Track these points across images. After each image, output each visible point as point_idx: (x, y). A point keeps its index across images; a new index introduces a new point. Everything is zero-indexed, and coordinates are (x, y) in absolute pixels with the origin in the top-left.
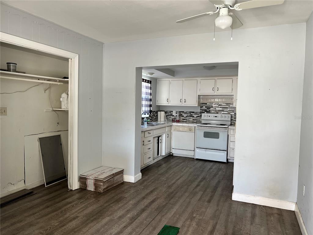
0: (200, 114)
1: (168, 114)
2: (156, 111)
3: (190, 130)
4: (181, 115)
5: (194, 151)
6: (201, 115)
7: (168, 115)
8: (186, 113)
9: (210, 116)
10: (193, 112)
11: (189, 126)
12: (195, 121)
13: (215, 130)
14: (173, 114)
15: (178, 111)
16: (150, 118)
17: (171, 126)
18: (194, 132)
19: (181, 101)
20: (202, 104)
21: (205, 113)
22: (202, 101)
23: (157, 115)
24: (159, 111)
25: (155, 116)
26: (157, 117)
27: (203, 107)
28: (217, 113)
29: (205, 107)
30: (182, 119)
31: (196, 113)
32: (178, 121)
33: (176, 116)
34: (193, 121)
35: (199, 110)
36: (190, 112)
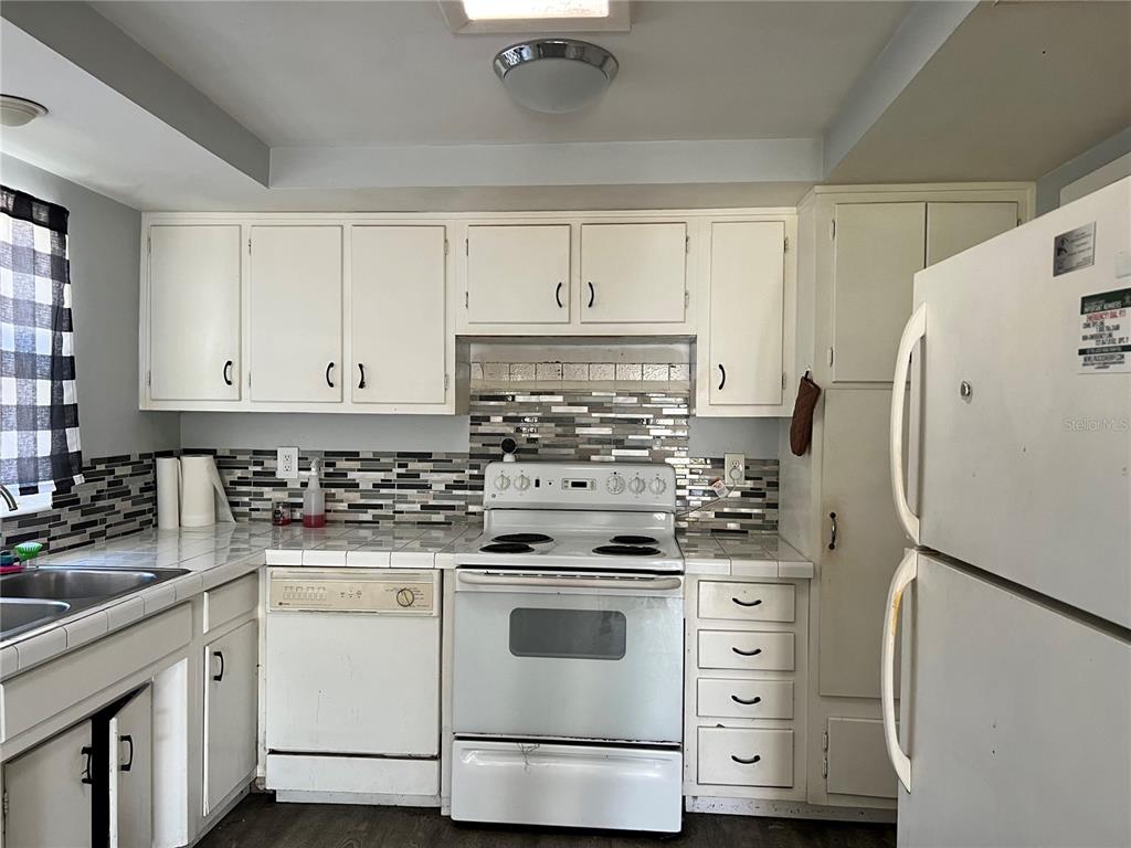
0: (472, 467)
1: (239, 473)
2: (142, 456)
3: (407, 598)
4: (334, 480)
5: (438, 758)
6: (482, 477)
7: (243, 482)
8: (372, 463)
9: (537, 483)
10: (424, 457)
11: (392, 572)
12: (439, 517)
13: (595, 592)
14: (280, 475)
15: (314, 453)
16: (74, 517)
17: (253, 572)
18: (436, 612)
19: (335, 376)
20: (483, 398)
21: (508, 457)
22: (479, 380)
23: (152, 487)
24: (168, 454)
25: (125, 494)
26: (154, 500)
27: (487, 419)
28: (584, 459)
29: (506, 419)
30: (344, 506)
31: (444, 463)
32: (319, 525)
33: (304, 485)
34: (425, 517)
35: (461, 442)
36: (400, 455)
